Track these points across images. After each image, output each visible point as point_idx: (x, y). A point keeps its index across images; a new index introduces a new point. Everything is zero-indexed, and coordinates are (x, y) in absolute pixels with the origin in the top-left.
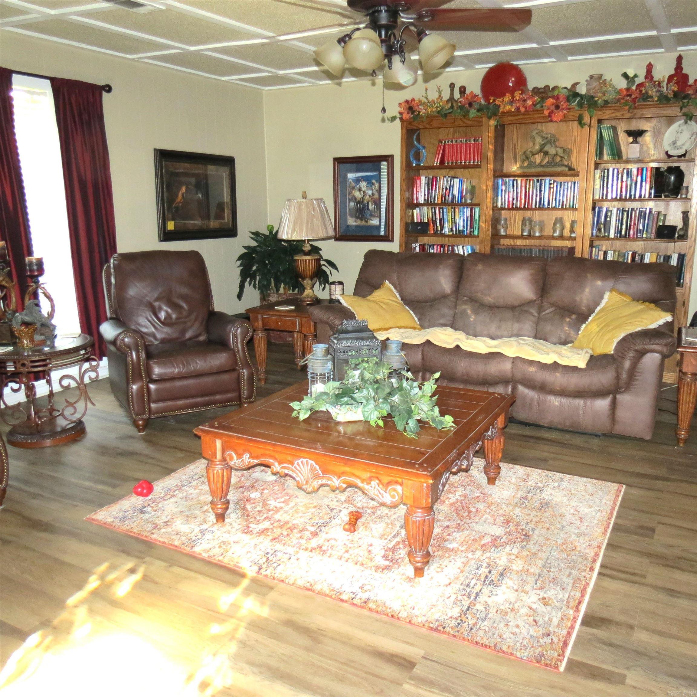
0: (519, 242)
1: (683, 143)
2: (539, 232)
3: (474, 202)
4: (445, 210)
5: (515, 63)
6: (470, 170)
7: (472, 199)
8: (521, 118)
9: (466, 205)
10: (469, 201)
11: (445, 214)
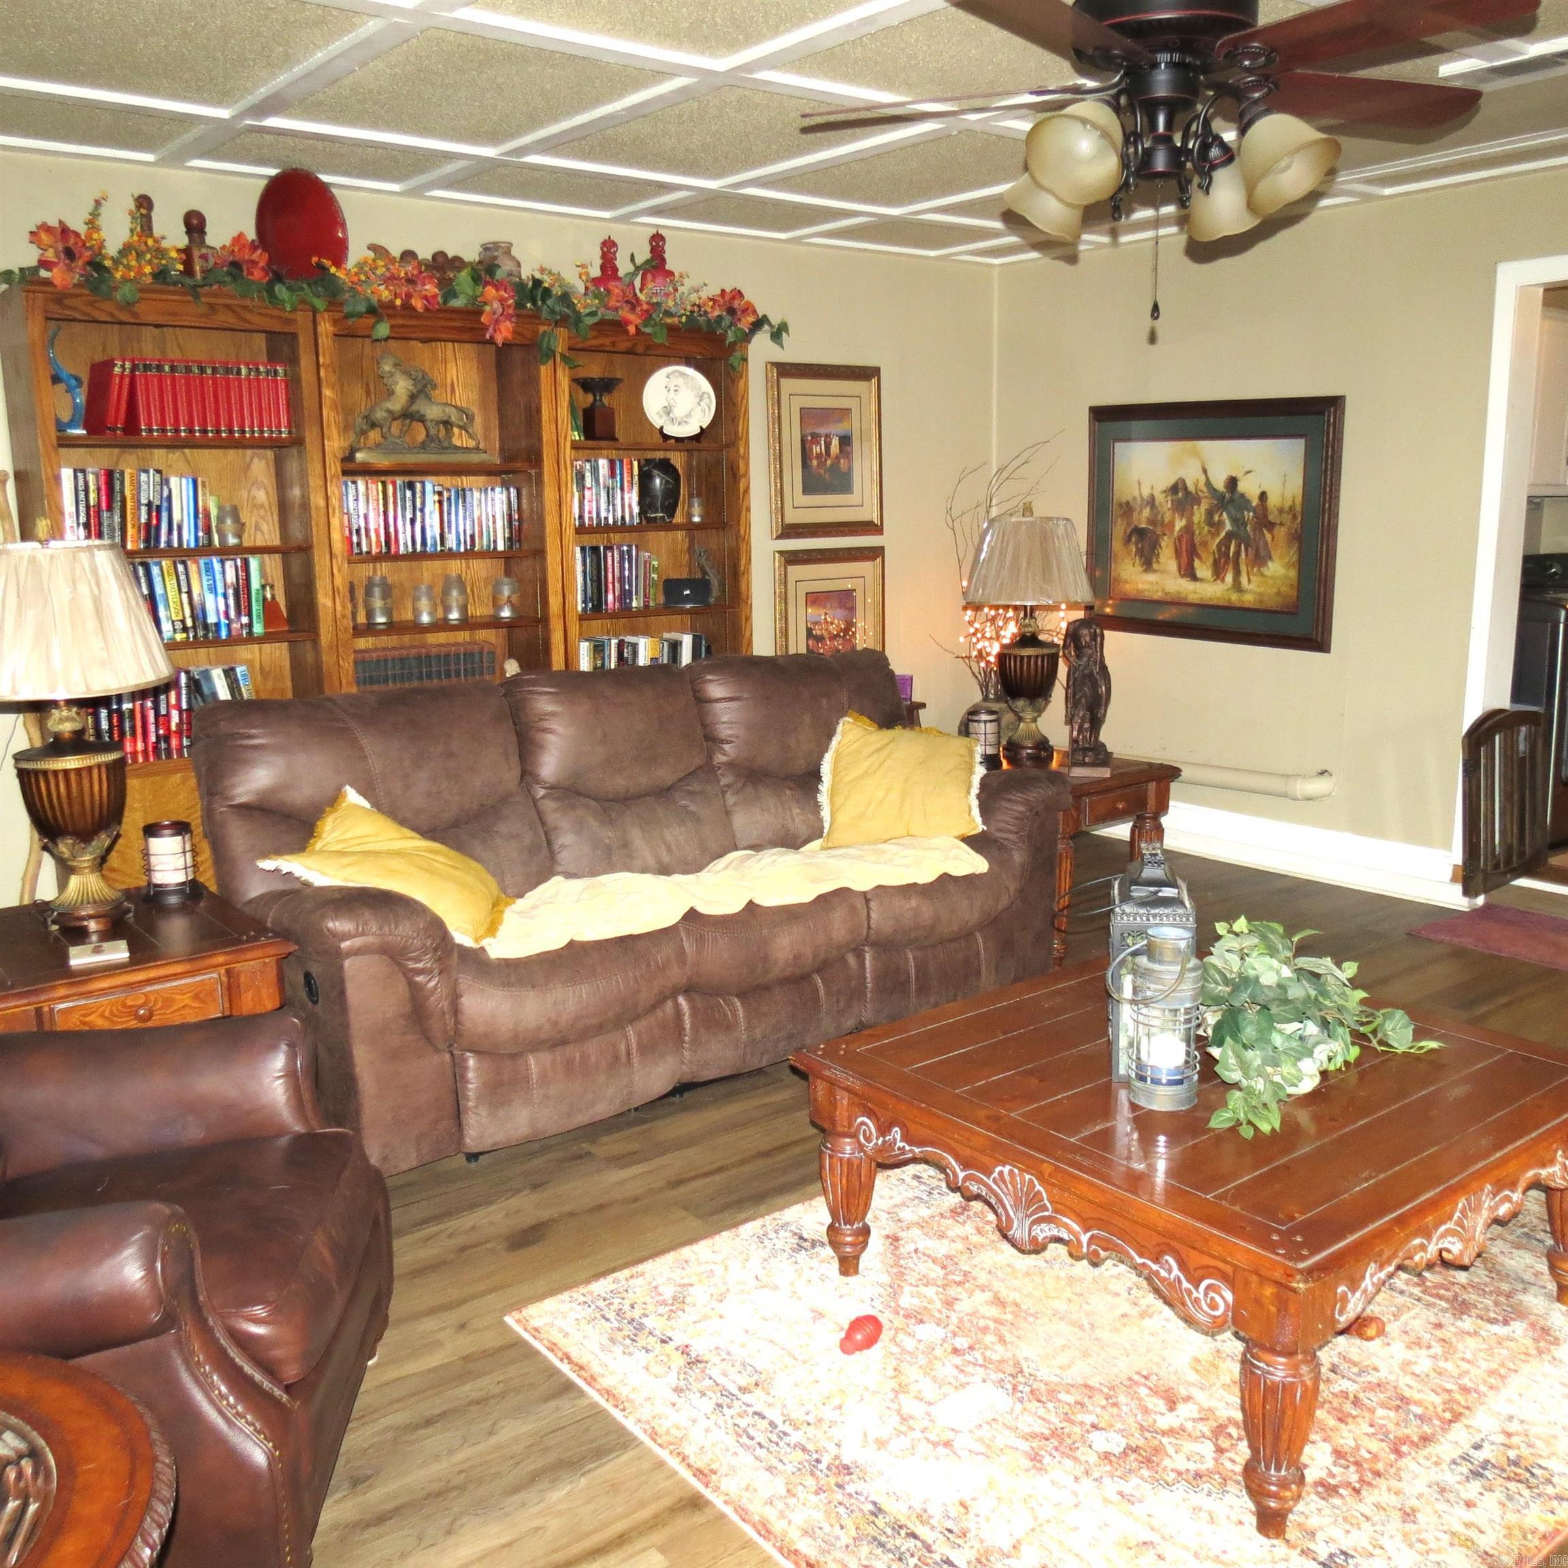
0: (433, 639)
1: (687, 412)
2: (430, 614)
3: (247, 543)
4: (155, 571)
5: (325, 178)
6: (187, 451)
7: (239, 536)
8: (402, 326)
9: (225, 552)
10: (232, 541)
11: (157, 580)
